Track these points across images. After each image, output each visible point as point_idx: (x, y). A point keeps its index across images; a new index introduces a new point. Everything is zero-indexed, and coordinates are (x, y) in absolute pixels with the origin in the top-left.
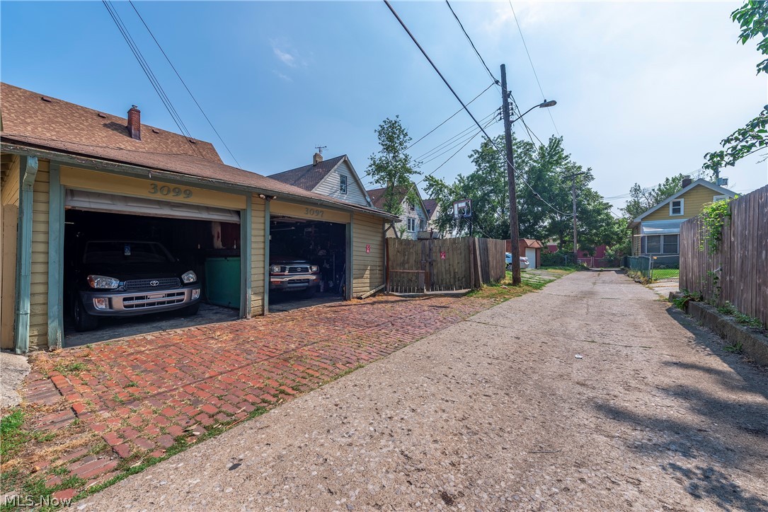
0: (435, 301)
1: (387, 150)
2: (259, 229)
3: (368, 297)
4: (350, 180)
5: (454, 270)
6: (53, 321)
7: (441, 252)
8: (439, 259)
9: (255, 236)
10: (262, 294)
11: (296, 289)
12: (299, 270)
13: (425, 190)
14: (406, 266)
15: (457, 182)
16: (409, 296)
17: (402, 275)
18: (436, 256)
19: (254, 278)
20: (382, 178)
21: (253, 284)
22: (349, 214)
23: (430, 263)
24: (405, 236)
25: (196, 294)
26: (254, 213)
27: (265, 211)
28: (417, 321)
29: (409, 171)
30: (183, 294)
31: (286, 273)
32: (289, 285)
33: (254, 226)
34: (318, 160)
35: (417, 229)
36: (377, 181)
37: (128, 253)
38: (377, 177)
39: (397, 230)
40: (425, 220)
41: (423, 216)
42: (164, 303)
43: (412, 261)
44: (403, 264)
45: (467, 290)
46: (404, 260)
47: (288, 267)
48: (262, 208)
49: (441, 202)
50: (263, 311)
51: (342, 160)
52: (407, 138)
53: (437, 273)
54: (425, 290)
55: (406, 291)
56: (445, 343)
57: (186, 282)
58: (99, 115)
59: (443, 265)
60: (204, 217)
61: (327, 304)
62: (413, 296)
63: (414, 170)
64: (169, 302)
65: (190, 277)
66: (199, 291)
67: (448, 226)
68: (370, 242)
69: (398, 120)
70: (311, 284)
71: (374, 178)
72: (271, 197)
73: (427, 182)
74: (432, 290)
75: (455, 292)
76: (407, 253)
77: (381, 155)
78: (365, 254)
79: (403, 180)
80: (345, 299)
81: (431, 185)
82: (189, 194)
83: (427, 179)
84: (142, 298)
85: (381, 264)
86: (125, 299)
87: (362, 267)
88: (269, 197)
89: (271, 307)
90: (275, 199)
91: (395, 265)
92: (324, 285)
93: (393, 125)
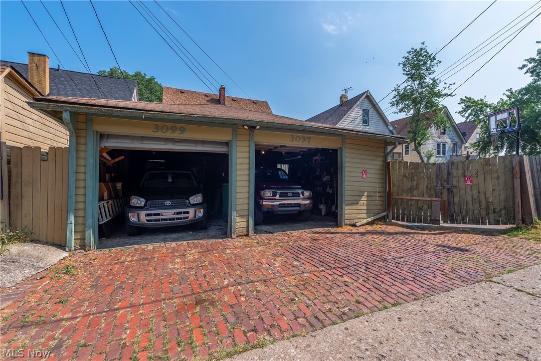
0: (450, 240)
1: (412, 78)
2: (244, 158)
3: (364, 225)
4: (372, 113)
5: (486, 199)
6: (88, 230)
7: (465, 177)
8: (462, 185)
9: (241, 164)
10: (247, 217)
11: (288, 213)
12: (290, 194)
13: (460, 113)
14: (415, 192)
15: (505, 98)
16: (418, 228)
17: (410, 203)
18: (458, 181)
19: (239, 201)
20: (407, 107)
21: (238, 207)
22: (340, 139)
23: (448, 189)
24: (432, 161)
25: (200, 214)
26: (239, 144)
27: (249, 141)
28: (405, 268)
29: (439, 95)
30: (188, 212)
31: (277, 197)
32: (280, 209)
33: (239, 155)
34: (344, 100)
35: (448, 153)
36: (401, 111)
37: (170, 180)
38: (401, 106)
39: (423, 155)
40: (459, 143)
41: (456, 139)
42: (173, 219)
43: (423, 186)
44: (411, 190)
45: (508, 226)
46: (411, 186)
47: (279, 192)
48: (247, 138)
49: (482, 123)
50: (248, 232)
51: (364, 96)
52: (435, 62)
53: (460, 202)
54: (441, 222)
55: (414, 221)
56: (431, 327)
57: (192, 203)
58: (206, 96)
59: (469, 191)
60: (198, 149)
61: (315, 230)
62: (423, 228)
63: (444, 92)
64: (177, 219)
65: (197, 199)
66: (202, 210)
67: (492, 148)
68: (367, 166)
69: (424, 46)
70: (302, 208)
71: (399, 108)
72: (254, 127)
73: (463, 104)
74: (452, 222)
75: (488, 227)
76: (415, 178)
77: (405, 84)
78: (361, 179)
79: (430, 105)
80: (337, 226)
81: (468, 107)
82: (183, 130)
83: (462, 101)
84: (158, 214)
85: (381, 190)
86: (148, 215)
87: (358, 193)
88: (252, 128)
89: (257, 227)
90: (258, 129)
91: (400, 192)
92: (326, 209)
93: (418, 53)
